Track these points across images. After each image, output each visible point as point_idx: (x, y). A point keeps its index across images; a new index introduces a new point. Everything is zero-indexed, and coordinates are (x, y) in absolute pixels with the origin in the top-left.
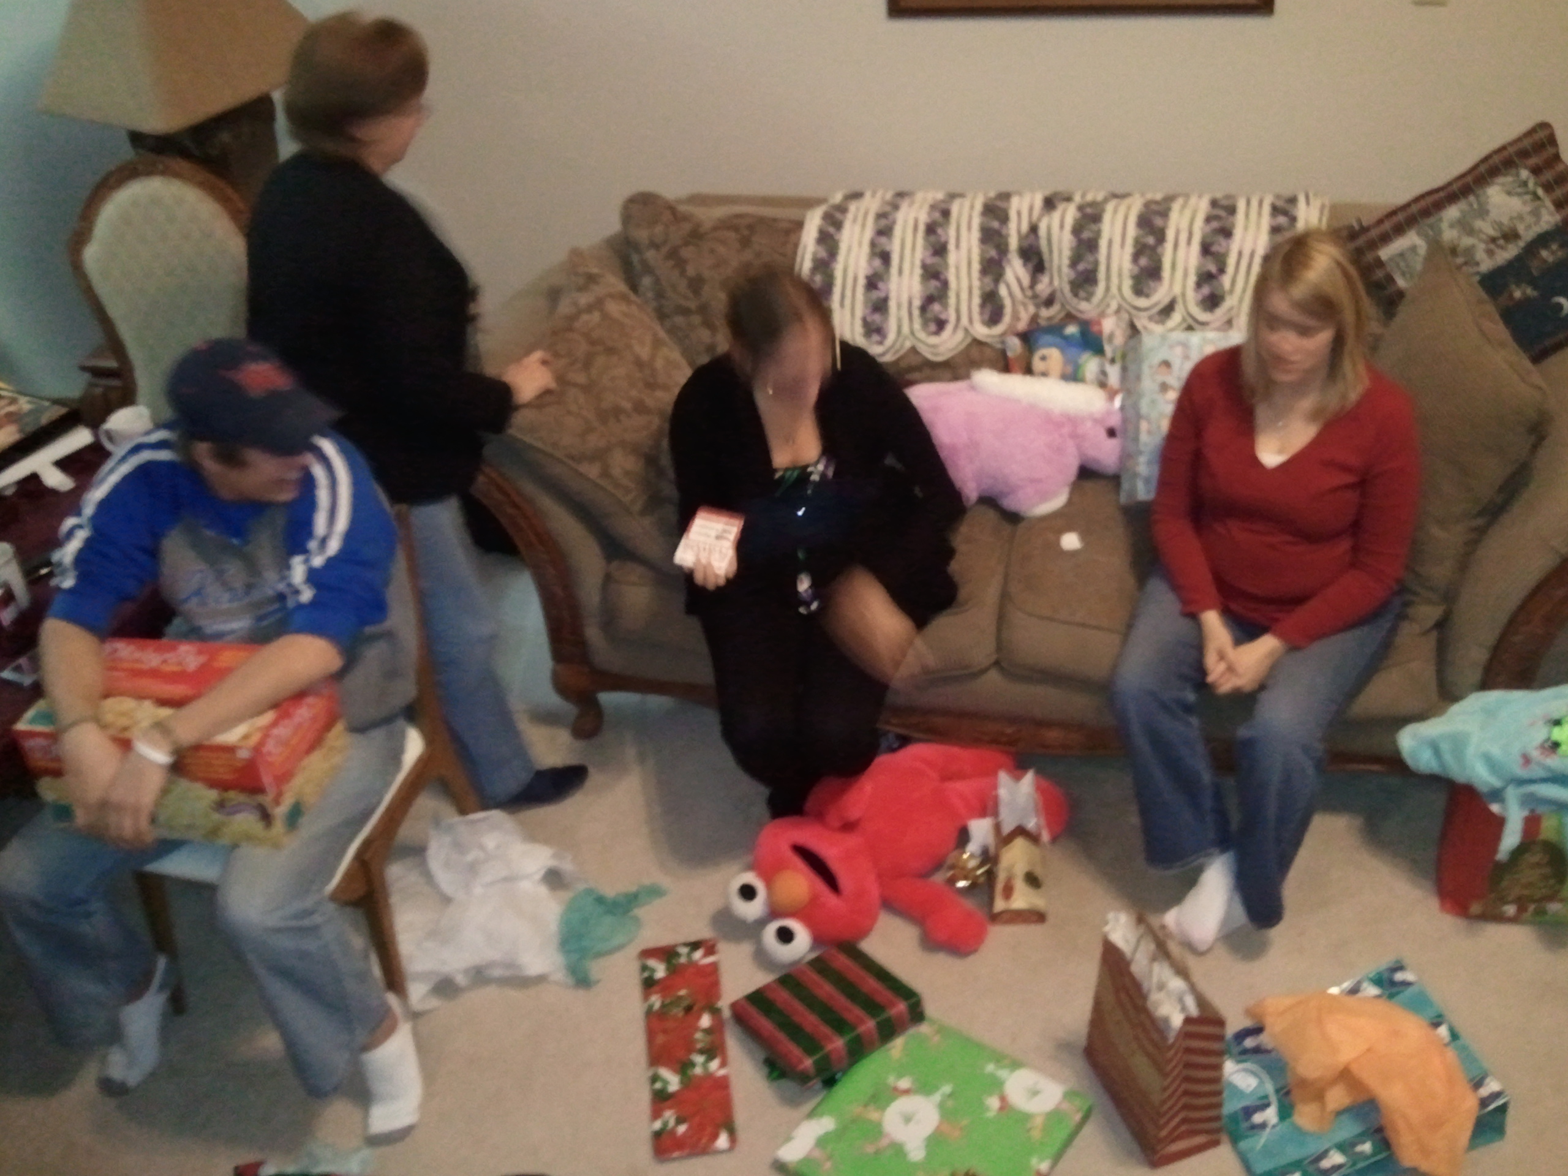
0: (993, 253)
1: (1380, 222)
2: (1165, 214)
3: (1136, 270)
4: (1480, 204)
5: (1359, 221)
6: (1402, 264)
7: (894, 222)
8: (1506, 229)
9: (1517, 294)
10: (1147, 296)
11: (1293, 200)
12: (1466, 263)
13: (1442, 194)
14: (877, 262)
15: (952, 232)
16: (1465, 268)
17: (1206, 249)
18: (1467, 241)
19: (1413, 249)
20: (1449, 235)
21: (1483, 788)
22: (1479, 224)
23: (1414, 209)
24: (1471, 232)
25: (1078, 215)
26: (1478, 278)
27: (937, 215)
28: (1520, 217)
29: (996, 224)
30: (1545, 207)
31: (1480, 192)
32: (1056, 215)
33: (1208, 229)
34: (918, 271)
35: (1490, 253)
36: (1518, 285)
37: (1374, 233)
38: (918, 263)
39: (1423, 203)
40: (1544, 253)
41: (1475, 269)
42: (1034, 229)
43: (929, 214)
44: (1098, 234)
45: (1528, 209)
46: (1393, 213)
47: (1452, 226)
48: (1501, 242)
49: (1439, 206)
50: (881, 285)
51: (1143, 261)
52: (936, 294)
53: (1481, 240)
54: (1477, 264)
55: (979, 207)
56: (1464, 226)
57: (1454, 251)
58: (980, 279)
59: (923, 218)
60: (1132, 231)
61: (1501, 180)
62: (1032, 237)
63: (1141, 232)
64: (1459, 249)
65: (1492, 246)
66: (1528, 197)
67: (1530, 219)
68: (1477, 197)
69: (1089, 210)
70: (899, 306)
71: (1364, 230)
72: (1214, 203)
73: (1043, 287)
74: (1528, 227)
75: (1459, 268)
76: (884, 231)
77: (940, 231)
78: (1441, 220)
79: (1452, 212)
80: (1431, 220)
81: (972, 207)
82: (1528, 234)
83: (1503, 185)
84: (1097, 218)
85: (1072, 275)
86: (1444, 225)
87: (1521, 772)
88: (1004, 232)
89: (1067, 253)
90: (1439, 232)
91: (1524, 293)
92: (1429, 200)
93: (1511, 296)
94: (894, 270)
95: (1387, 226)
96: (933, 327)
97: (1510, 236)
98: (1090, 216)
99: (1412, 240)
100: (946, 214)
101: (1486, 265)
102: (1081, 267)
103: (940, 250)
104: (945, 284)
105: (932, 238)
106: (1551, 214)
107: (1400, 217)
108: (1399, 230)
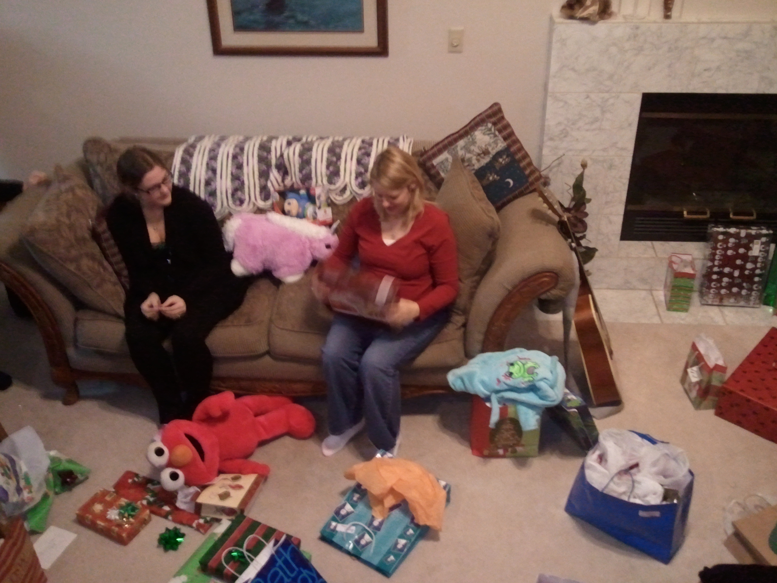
0: (264, 167)
1: (433, 148)
2: (341, 147)
3: (328, 173)
4: (473, 139)
5: (424, 148)
6: (443, 166)
7: (218, 153)
8: (484, 150)
9: (491, 178)
10: (334, 184)
11: (397, 140)
12: (468, 165)
13: (457, 135)
14: (210, 173)
15: (245, 158)
16: (468, 167)
17: (359, 162)
18: (468, 156)
19: (447, 159)
20: (461, 153)
21: (482, 396)
22: (472, 148)
23: (446, 142)
24: (470, 152)
25: (302, 148)
26: (473, 172)
27: (238, 150)
28: (489, 145)
29: (265, 154)
30: (499, 139)
31: (472, 134)
32: (292, 148)
33: (360, 153)
34: (229, 176)
35: (478, 160)
36: (491, 174)
37: (430, 153)
38: (229, 172)
39: (450, 139)
40: (501, 160)
41: (472, 168)
42: (282, 155)
43: (234, 149)
44: (311, 157)
45: (492, 140)
46: (438, 144)
47: (461, 149)
48: (482, 155)
49: (456, 140)
50: (212, 183)
51: (331, 168)
52: (238, 187)
53: (475, 155)
54: (474, 165)
55: (257, 146)
56: (466, 148)
57: (463, 160)
58: (259, 180)
59: (231, 152)
60: (325, 155)
61: (480, 128)
62: (281, 159)
63: (330, 155)
64: (466, 159)
65: (479, 157)
66: (492, 135)
67: (493, 145)
68: (471, 136)
69: (306, 146)
70: (221, 194)
71: (426, 152)
72: (363, 142)
73: (288, 182)
74: (493, 149)
75: (465, 167)
76: (213, 158)
77: (239, 157)
78: (457, 146)
79: (461, 143)
80: (453, 147)
81: (254, 145)
82: (493, 152)
83: (482, 130)
84: (310, 149)
85: (301, 176)
86: (459, 148)
87: (497, 387)
88: (269, 157)
89: (297, 166)
90: (457, 152)
91: (493, 177)
92: (452, 138)
93: (488, 179)
94: (218, 175)
95: (435, 149)
96: (238, 203)
97: (486, 152)
98: (307, 149)
99: (445, 155)
100: (242, 149)
101: (477, 166)
102: (304, 172)
103: (240, 167)
104: (243, 183)
105: (236, 161)
106: (502, 143)
107: (441, 146)
108: (440, 152)
